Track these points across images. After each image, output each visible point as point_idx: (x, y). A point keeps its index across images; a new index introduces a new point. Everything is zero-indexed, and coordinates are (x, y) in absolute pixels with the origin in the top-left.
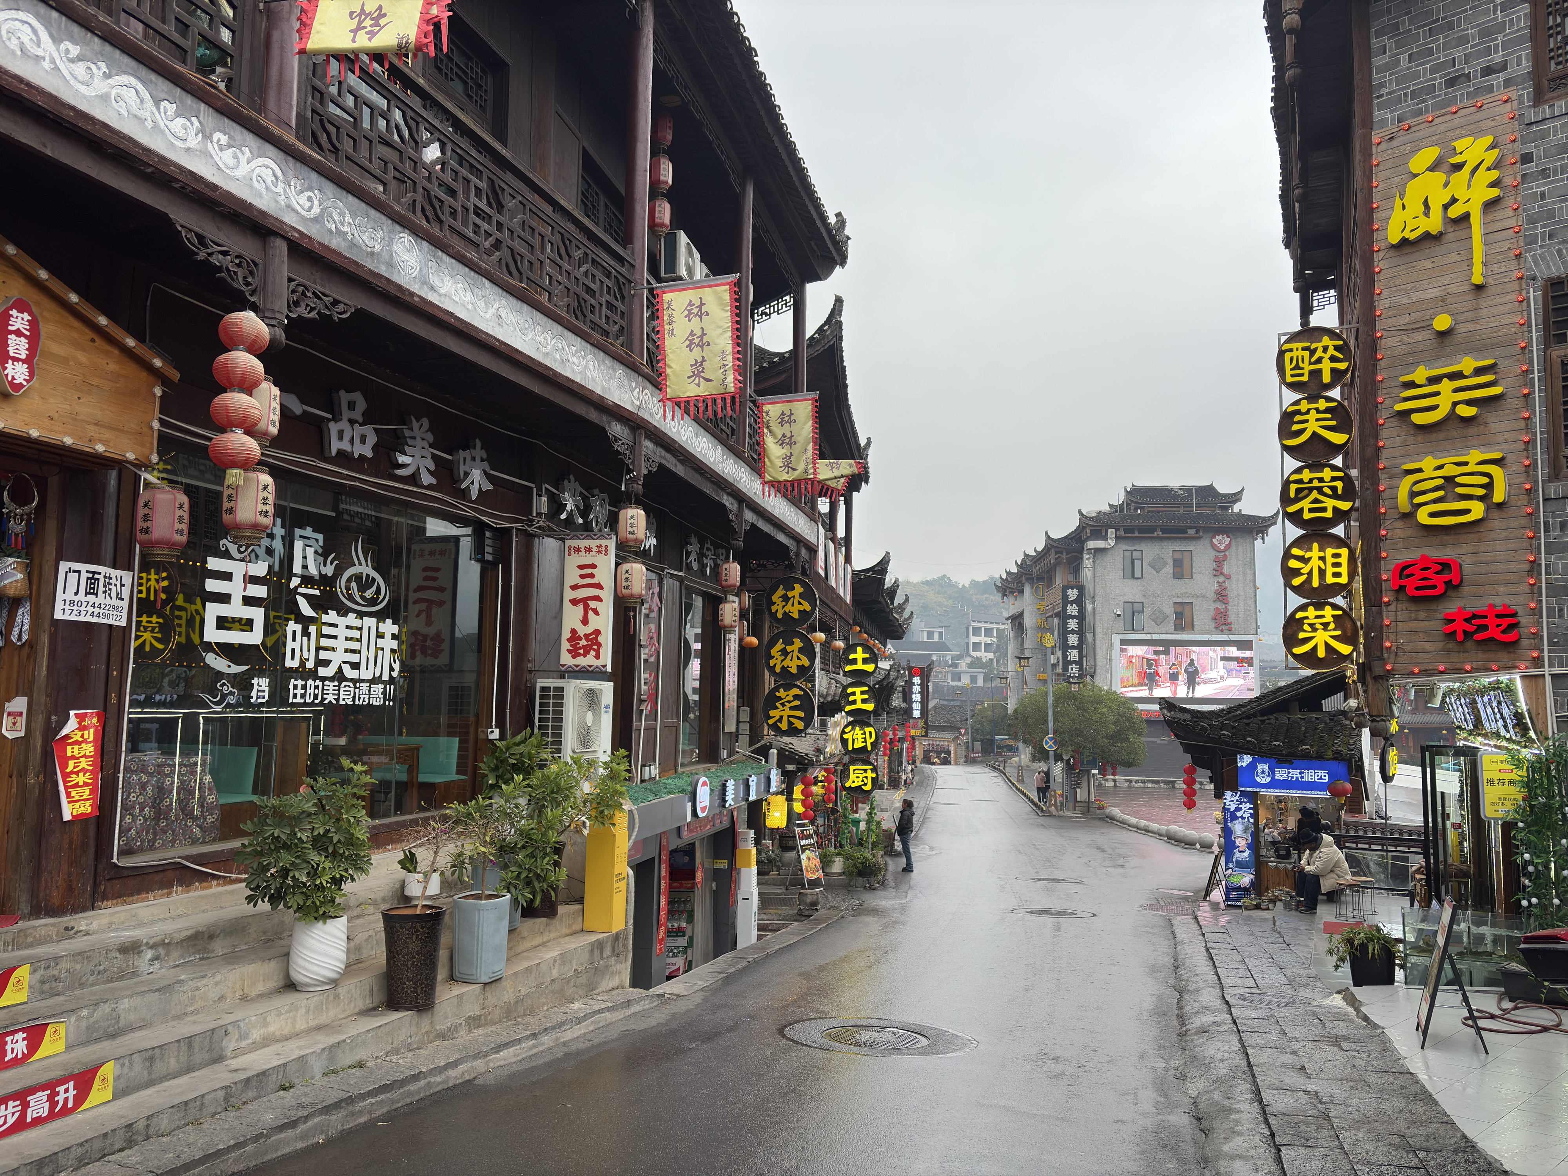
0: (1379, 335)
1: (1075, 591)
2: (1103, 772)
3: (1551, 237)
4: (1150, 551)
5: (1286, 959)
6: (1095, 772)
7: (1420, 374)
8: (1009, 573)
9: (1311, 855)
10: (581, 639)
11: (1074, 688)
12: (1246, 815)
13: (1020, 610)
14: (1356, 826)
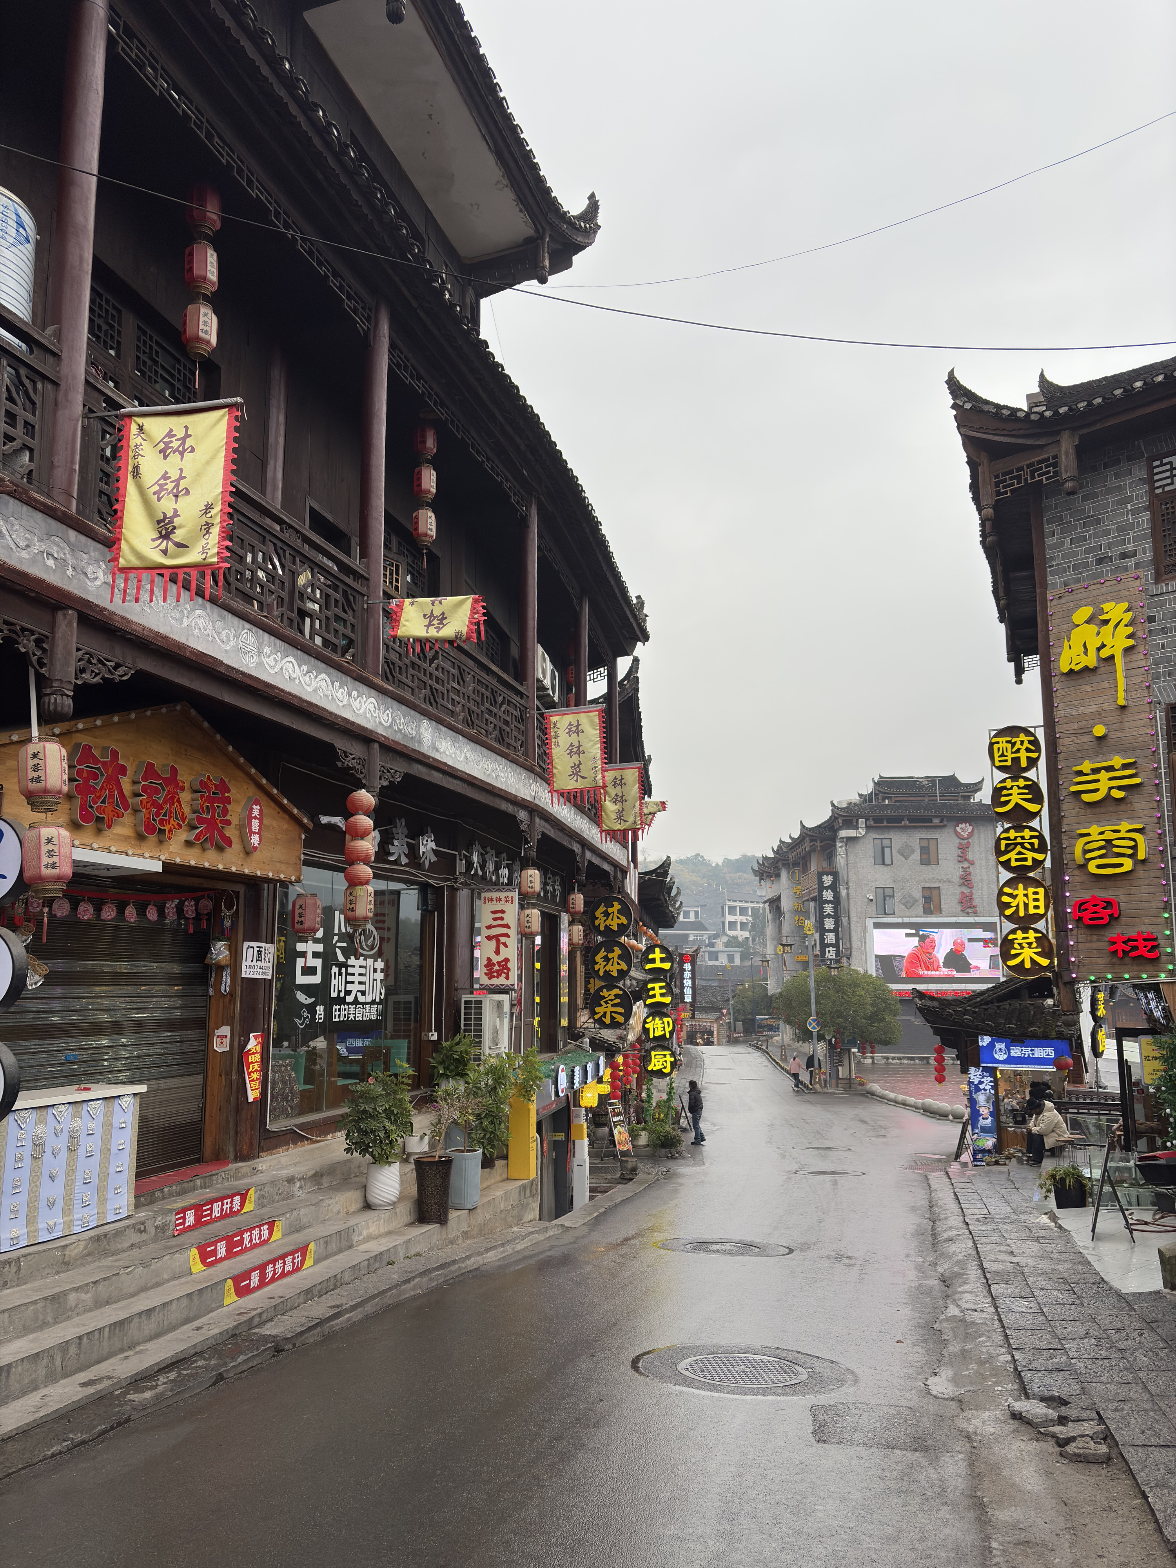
0: (1058, 736)
1: (830, 877)
2: (863, 1050)
3: (1169, 675)
4: (898, 839)
5: (1015, 1197)
6: (855, 1050)
7: (1086, 766)
8: (766, 858)
9: (1036, 1119)
10: (494, 965)
11: (834, 972)
12: (988, 1087)
13: (777, 894)
14: (1077, 1094)
